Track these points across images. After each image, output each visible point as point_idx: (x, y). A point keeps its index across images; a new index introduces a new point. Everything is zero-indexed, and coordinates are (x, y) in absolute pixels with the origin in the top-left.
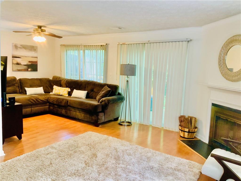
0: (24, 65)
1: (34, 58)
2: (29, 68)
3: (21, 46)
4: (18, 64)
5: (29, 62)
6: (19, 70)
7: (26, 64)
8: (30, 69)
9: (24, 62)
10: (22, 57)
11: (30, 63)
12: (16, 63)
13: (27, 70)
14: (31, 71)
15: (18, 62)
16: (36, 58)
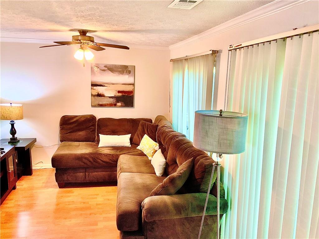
0: (109, 97)
1: (127, 86)
2: (119, 102)
3: (105, 66)
4: (99, 95)
5: (119, 92)
6: (101, 106)
7: (113, 96)
8: (119, 104)
9: (110, 92)
10: (106, 85)
11: (120, 94)
12: (97, 94)
13: (115, 105)
14: (122, 106)
15: (100, 93)
16: (132, 85)
